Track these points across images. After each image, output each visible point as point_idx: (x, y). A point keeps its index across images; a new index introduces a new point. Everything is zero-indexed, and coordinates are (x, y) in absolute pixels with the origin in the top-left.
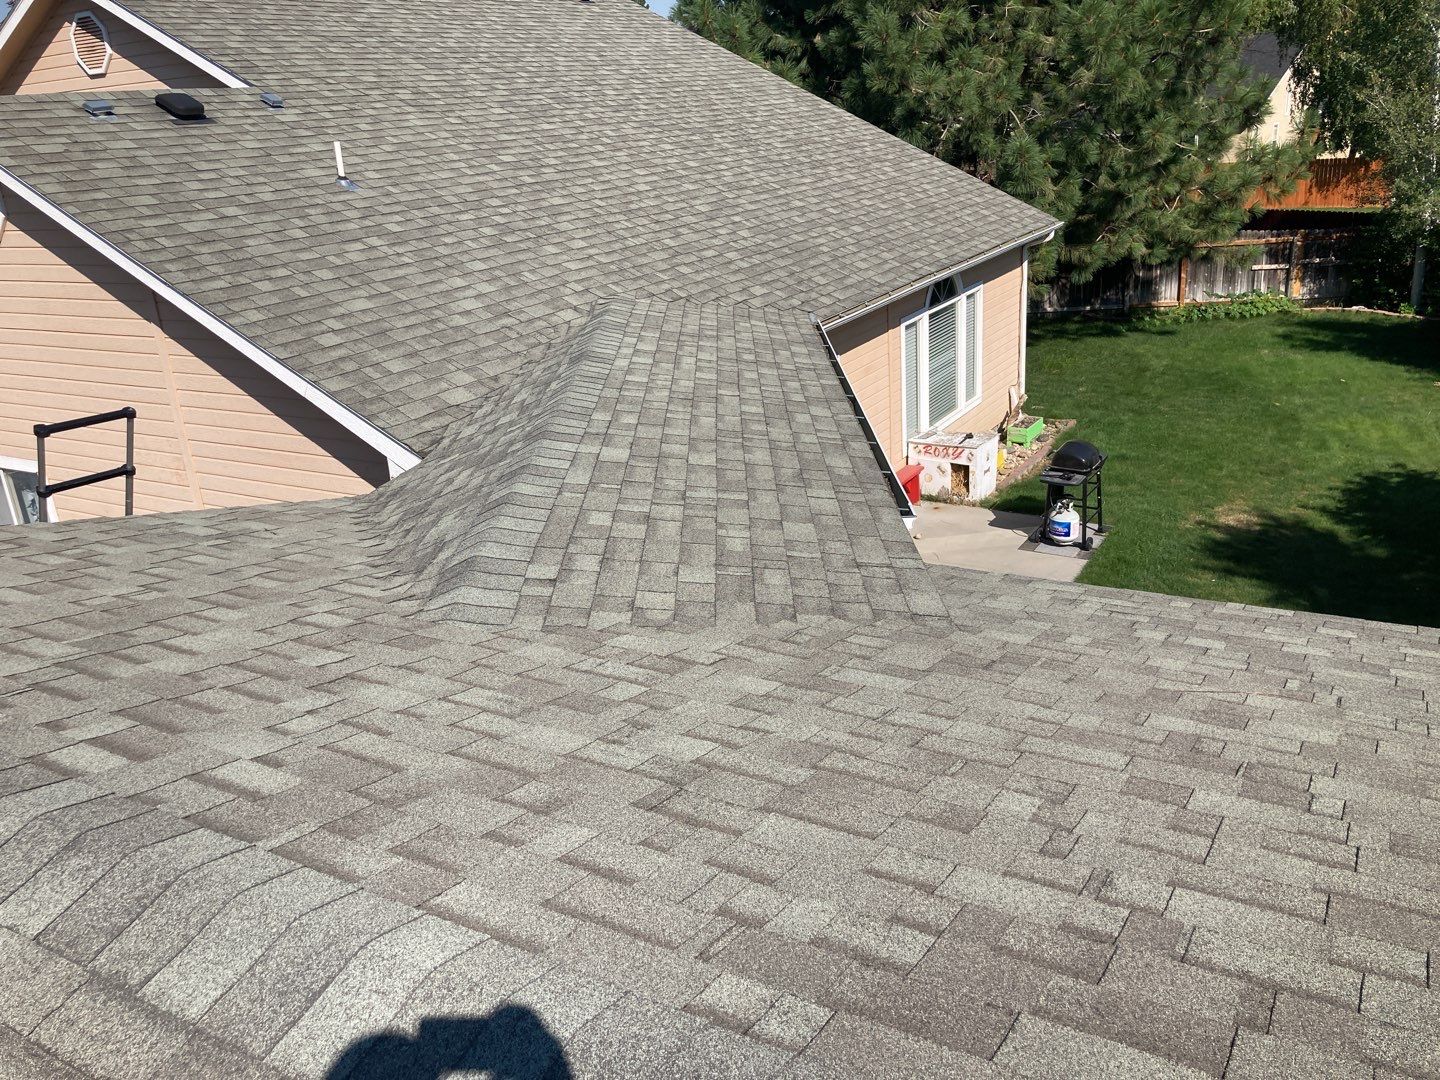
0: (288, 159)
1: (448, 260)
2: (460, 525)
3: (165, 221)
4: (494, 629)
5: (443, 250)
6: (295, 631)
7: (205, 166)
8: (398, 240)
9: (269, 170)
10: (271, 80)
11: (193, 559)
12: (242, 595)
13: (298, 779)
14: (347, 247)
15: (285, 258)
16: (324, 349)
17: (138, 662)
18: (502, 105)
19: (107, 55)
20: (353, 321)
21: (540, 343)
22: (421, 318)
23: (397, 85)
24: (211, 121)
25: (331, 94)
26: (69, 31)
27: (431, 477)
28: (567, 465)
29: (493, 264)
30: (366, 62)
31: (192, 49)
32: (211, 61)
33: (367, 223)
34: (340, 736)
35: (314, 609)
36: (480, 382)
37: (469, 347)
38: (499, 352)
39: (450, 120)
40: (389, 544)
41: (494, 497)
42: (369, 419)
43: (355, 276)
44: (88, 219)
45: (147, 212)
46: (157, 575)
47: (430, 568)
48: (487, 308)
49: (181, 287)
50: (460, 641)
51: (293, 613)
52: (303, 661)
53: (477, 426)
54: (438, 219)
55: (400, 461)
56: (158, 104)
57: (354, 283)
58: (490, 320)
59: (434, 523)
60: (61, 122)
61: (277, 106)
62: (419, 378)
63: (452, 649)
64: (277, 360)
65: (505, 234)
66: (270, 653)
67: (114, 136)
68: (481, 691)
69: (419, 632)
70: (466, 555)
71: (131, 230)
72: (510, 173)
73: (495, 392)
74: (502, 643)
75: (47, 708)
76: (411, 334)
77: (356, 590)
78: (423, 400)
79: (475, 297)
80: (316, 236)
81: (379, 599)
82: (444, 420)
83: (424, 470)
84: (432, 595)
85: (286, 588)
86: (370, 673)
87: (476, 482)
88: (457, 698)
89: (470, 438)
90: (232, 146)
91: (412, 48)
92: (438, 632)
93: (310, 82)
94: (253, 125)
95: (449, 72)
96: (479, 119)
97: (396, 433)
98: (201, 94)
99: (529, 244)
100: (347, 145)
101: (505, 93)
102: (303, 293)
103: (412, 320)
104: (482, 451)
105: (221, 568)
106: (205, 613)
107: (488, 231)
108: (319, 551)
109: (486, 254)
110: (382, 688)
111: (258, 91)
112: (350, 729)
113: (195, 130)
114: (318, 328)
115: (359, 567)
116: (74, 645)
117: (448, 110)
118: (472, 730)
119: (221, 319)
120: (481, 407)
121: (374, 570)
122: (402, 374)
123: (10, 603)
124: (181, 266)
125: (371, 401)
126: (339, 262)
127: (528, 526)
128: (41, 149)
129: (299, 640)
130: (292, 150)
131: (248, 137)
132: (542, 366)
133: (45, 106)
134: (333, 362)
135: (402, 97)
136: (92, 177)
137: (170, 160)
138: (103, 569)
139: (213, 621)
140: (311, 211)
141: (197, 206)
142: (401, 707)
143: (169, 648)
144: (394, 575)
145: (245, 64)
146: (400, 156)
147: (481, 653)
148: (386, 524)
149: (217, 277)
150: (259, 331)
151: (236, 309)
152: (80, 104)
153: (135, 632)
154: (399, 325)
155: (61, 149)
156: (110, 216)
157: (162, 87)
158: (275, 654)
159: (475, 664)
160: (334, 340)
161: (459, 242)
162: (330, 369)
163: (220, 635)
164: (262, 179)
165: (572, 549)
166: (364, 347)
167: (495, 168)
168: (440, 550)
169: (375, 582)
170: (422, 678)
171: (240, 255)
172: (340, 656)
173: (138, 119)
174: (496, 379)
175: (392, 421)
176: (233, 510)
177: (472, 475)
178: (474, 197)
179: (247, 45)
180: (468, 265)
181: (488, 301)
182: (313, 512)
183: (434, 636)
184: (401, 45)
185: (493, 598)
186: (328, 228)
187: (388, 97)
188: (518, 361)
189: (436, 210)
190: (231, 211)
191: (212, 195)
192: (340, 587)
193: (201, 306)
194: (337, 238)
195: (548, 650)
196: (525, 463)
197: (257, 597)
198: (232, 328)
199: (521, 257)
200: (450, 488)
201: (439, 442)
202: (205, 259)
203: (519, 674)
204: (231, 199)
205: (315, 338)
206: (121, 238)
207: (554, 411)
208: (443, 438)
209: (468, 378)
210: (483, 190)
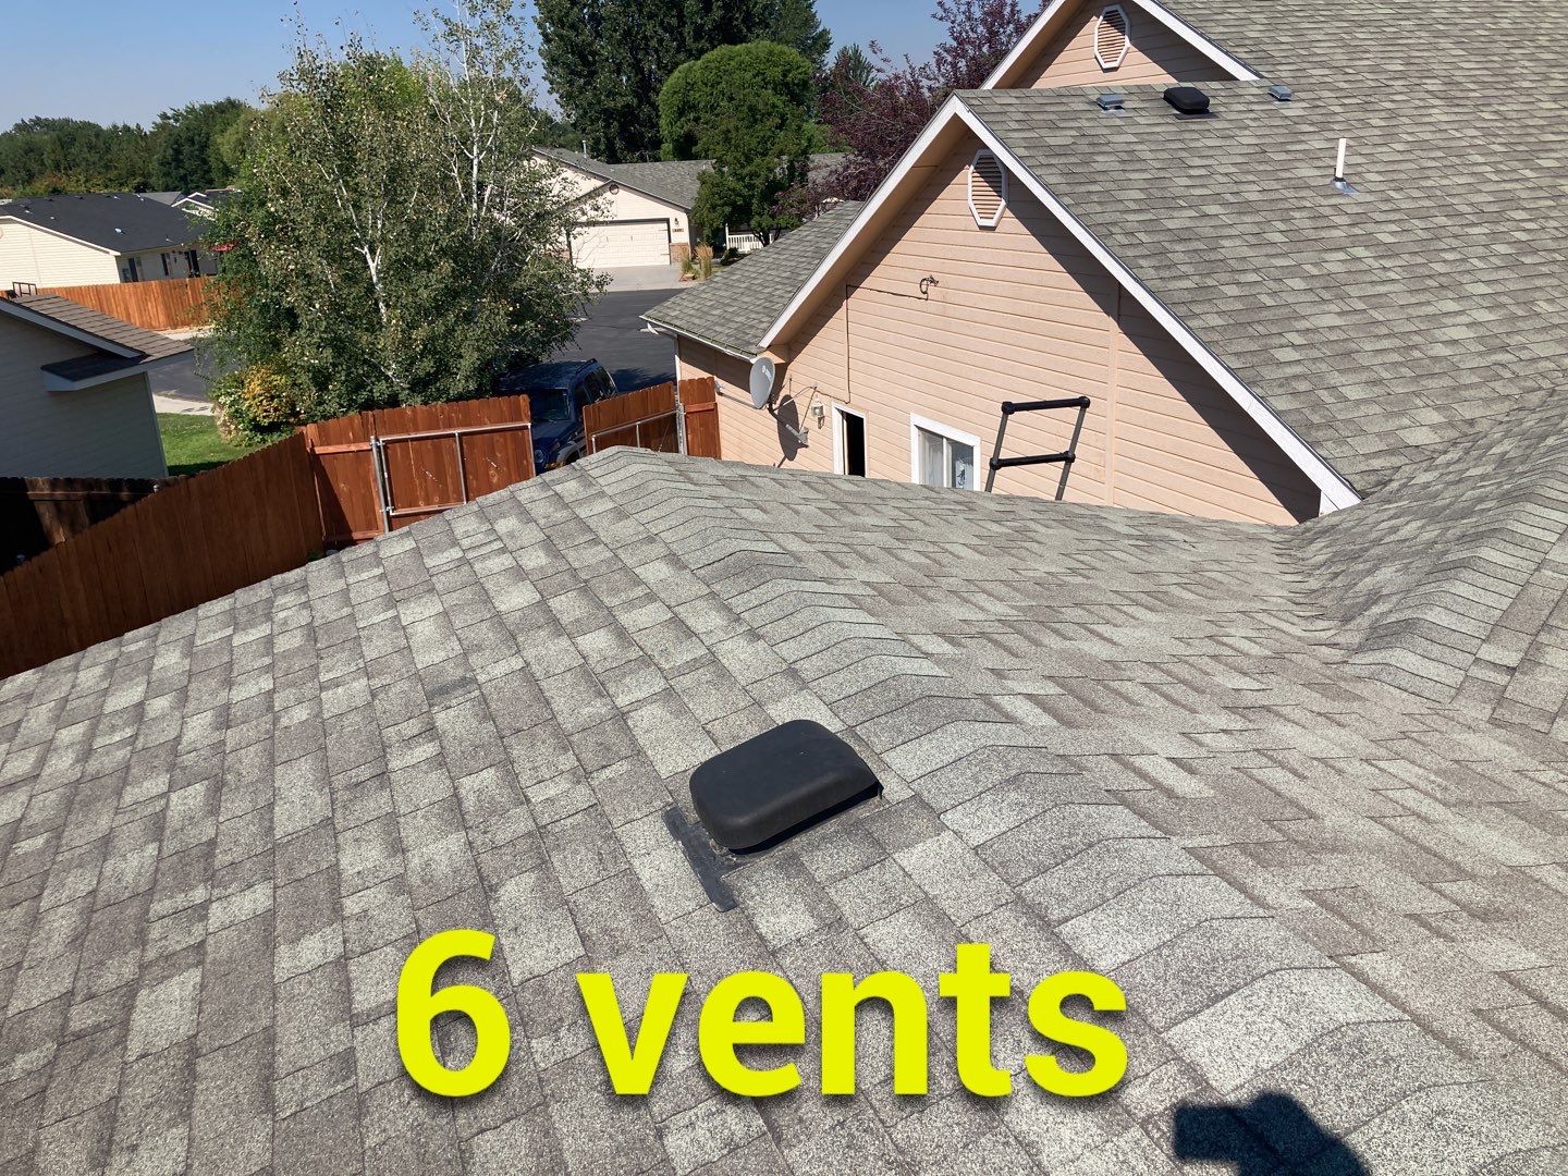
0: (1284, 156)
1: (1443, 280)
2: (1401, 580)
3: (1149, 216)
4: (1430, 704)
5: (1439, 268)
6: (1212, 649)
7: (1198, 162)
8: (1390, 252)
9: (1261, 168)
10: (1284, 72)
11: (1115, 554)
12: (1160, 600)
13: (1212, 792)
14: (1328, 256)
15: (1258, 262)
16: (1279, 364)
17: (1065, 638)
18: (1555, 98)
19: (1125, 48)
20: (1317, 337)
21: (1540, 388)
22: (1397, 342)
23: (1426, 74)
24: (1213, 115)
25: (1346, 86)
26: (1095, 24)
27: (1370, 520)
28: (1554, 538)
29: (1499, 288)
30: (1396, 48)
31: (1209, 41)
32: (1227, 53)
33: (1357, 231)
34: (1252, 761)
35: (1232, 631)
36: (1451, 424)
37: (1446, 382)
38: (1483, 392)
39: (1483, 115)
40: (1313, 584)
41: (1450, 557)
42: (1312, 446)
43: (1332, 287)
44: (1079, 211)
45: (1133, 206)
46: (1082, 562)
47: (1359, 620)
48: (1480, 339)
49: (1149, 284)
50: (1389, 707)
51: (1212, 630)
52: (1219, 679)
53: (1436, 474)
54: (1443, 231)
55: (1335, 496)
56: (1166, 98)
57: (1326, 296)
58: (1480, 354)
59: (1370, 572)
60: (1075, 115)
61: (1284, 99)
62: (1377, 409)
63: (1377, 713)
64: (1228, 369)
65: (1525, 254)
66: (1186, 662)
67: (1118, 130)
68: (1410, 766)
69: (1342, 684)
70: (1408, 614)
71: (1115, 223)
72: (1548, 181)
73: (1468, 438)
74: (1439, 723)
75: (991, 657)
76: (1379, 359)
77: (1274, 622)
78: (1378, 434)
79: (1467, 325)
80: (1297, 241)
81: (1299, 639)
82: (1396, 461)
83: (1362, 512)
84: (1359, 649)
85: (1204, 603)
86: (1286, 711)
87: (1426, 536)
88: (1382, 764)
89: (1427, 485)
90: (1228, 142)
91: (1455, 31)
92: (1360, 689)
93: (1327, 72)
94: (1254, 119)
95: (1496, 58)
96: (1524, 115)
97: (1339, 466)
98: (1209, 87)
99: (1555, 268)
100: (1352, 143)
101: (1562, 84)
102: (1269, 301)
103: (1386, 344)
104: (1439, 503)
105: (1140, 570)
106: (1125, 608)
107: (1502, 249)
108: (1238, 575)
109: (1494, 276)
110: (1299, 730)
111: (1268, 83)
112: (1265, 760)
113: (1196, 124)
114: (1277, 341)
115: (1280, 600)
116: (1013, 607)
117: (1486, 103)
118: (1397, 803)
119: (1179, 319)
120: (1445, 452)
121: (1295, 607)
122: (1358, 402)
123: (962, 558)
124: (1154, 262)
125: (1319, 427)
126: (1315, 271)
127: (1490, 599)
128: (1051, 141)
129: (1214, 657)
130: (1289, 147)
131: (1247, 132)
132: (1538, 416)
133: (1064, 100)
134: (1287, 378)
135: (1430, 88)
136: (1092, 170)
137: (1165, 155)
138: (1036, 545)
139: (1133, 617)
140: (1297, 215)
141: (1182, 203)
142: (1318, 755)
143: (1092, 632)
144: (1317, 617)
145: (1263, 54)
146: (1412, 157)
147: (1410, 726)
148: (1312, 561)
149: (1186, 276)
150: (1216, 336)
151: (1198, 312)
152: (1094, 98)
153: (1063, 610)
154: (1368, 347)
155: (1069, 141)
156: (1099, 209)
157: (1170, 81)
158: (1192, 665)
159: (1405, 735)
160: (1294, 355)
161: (1462, 260)
162: (1281, 386)
163: (1138, 633)
164: (1251, 178)
165: (1543, 638)
166: (1324, 367)
167: (1528, 173)
168: (1375, 603)
169: (1296, 620)
170: (1343, 731)
171: (1213, 256)
172: (1256, 686)
173: (1143, 113)
174: (1471, 422)
175: (1337, 452)
176: (1153, 515)
177: (1423, 527)
178: (1494, 208)
179: (1268, 34)
180: (1467, 287)
181: (1482, 331)
182: (1231, 533)
183: (1358, 692)
184: (1441, 27)
185: (1431, 669)
186: (1312, 234)
187: (1411, 88)
188: (1506, 406)
189: (1442, 220)
190: (1213, 209)
191: (1198, 192)
192: (1260, 616)
193: (1164, 305)
194: (1319, 246)
195: (1495, 744)
196: (1496, 526)
197: (1174, 605)
198: (1189, 330)
199: (1539, 282)
200: (1393, 537)
201: (1385, 484)
202: (1176, 257)
203: (1457, 762)
204: (1217, 198)
205: (1272, 351)
206: (1105, 232)
207: (1547, 471)
208: (1391, 480)
209: (1436, 418)
210: (1509, 201)
